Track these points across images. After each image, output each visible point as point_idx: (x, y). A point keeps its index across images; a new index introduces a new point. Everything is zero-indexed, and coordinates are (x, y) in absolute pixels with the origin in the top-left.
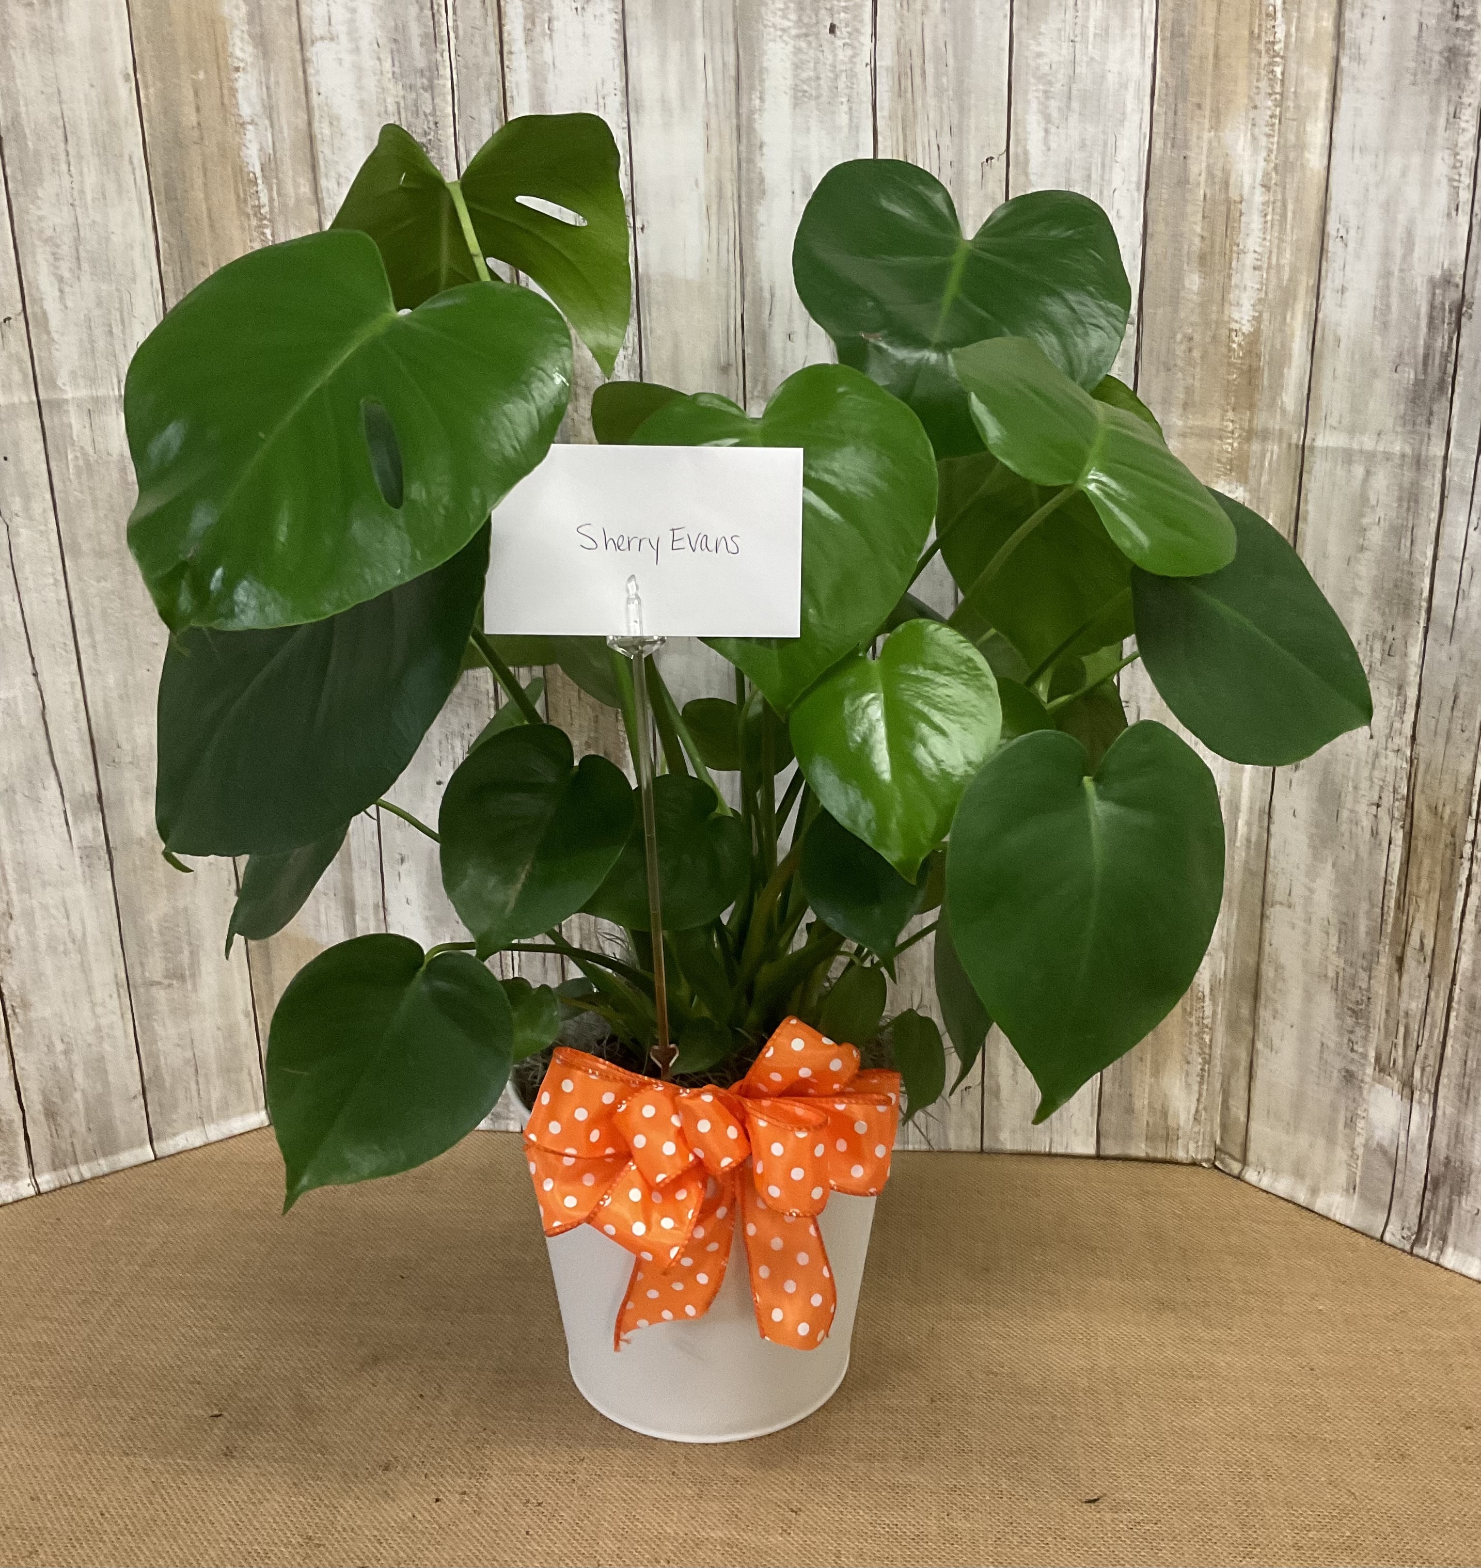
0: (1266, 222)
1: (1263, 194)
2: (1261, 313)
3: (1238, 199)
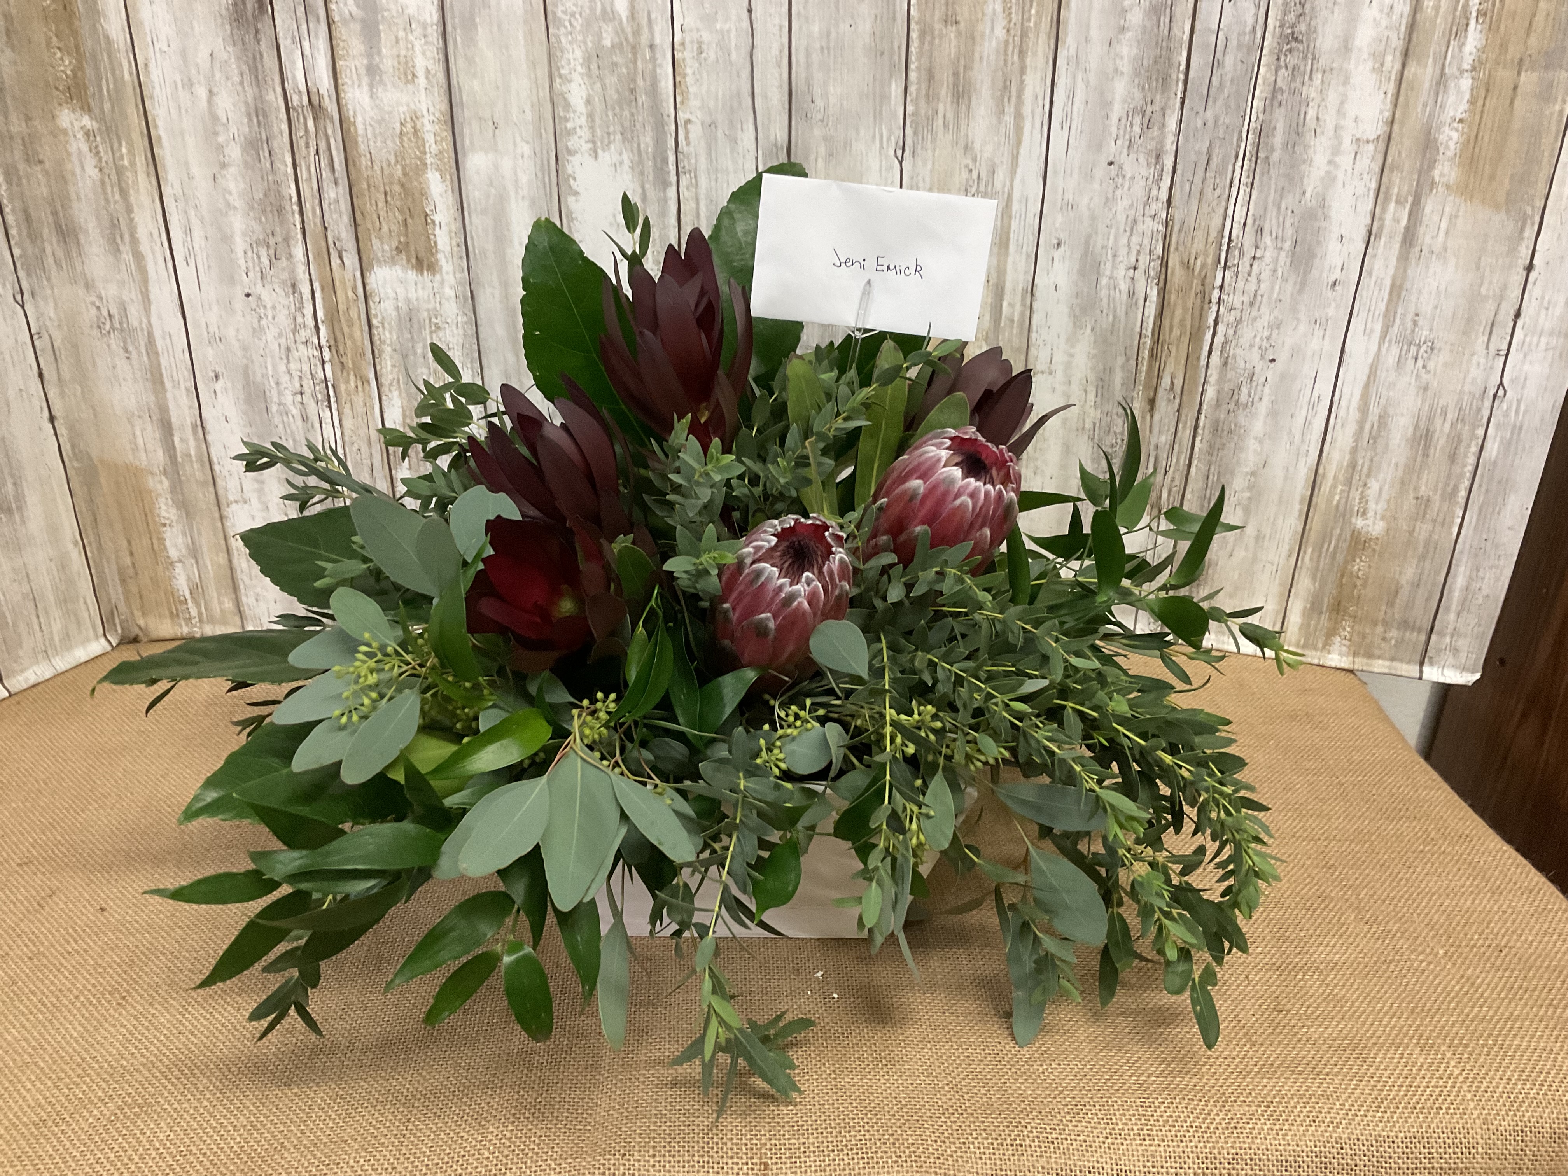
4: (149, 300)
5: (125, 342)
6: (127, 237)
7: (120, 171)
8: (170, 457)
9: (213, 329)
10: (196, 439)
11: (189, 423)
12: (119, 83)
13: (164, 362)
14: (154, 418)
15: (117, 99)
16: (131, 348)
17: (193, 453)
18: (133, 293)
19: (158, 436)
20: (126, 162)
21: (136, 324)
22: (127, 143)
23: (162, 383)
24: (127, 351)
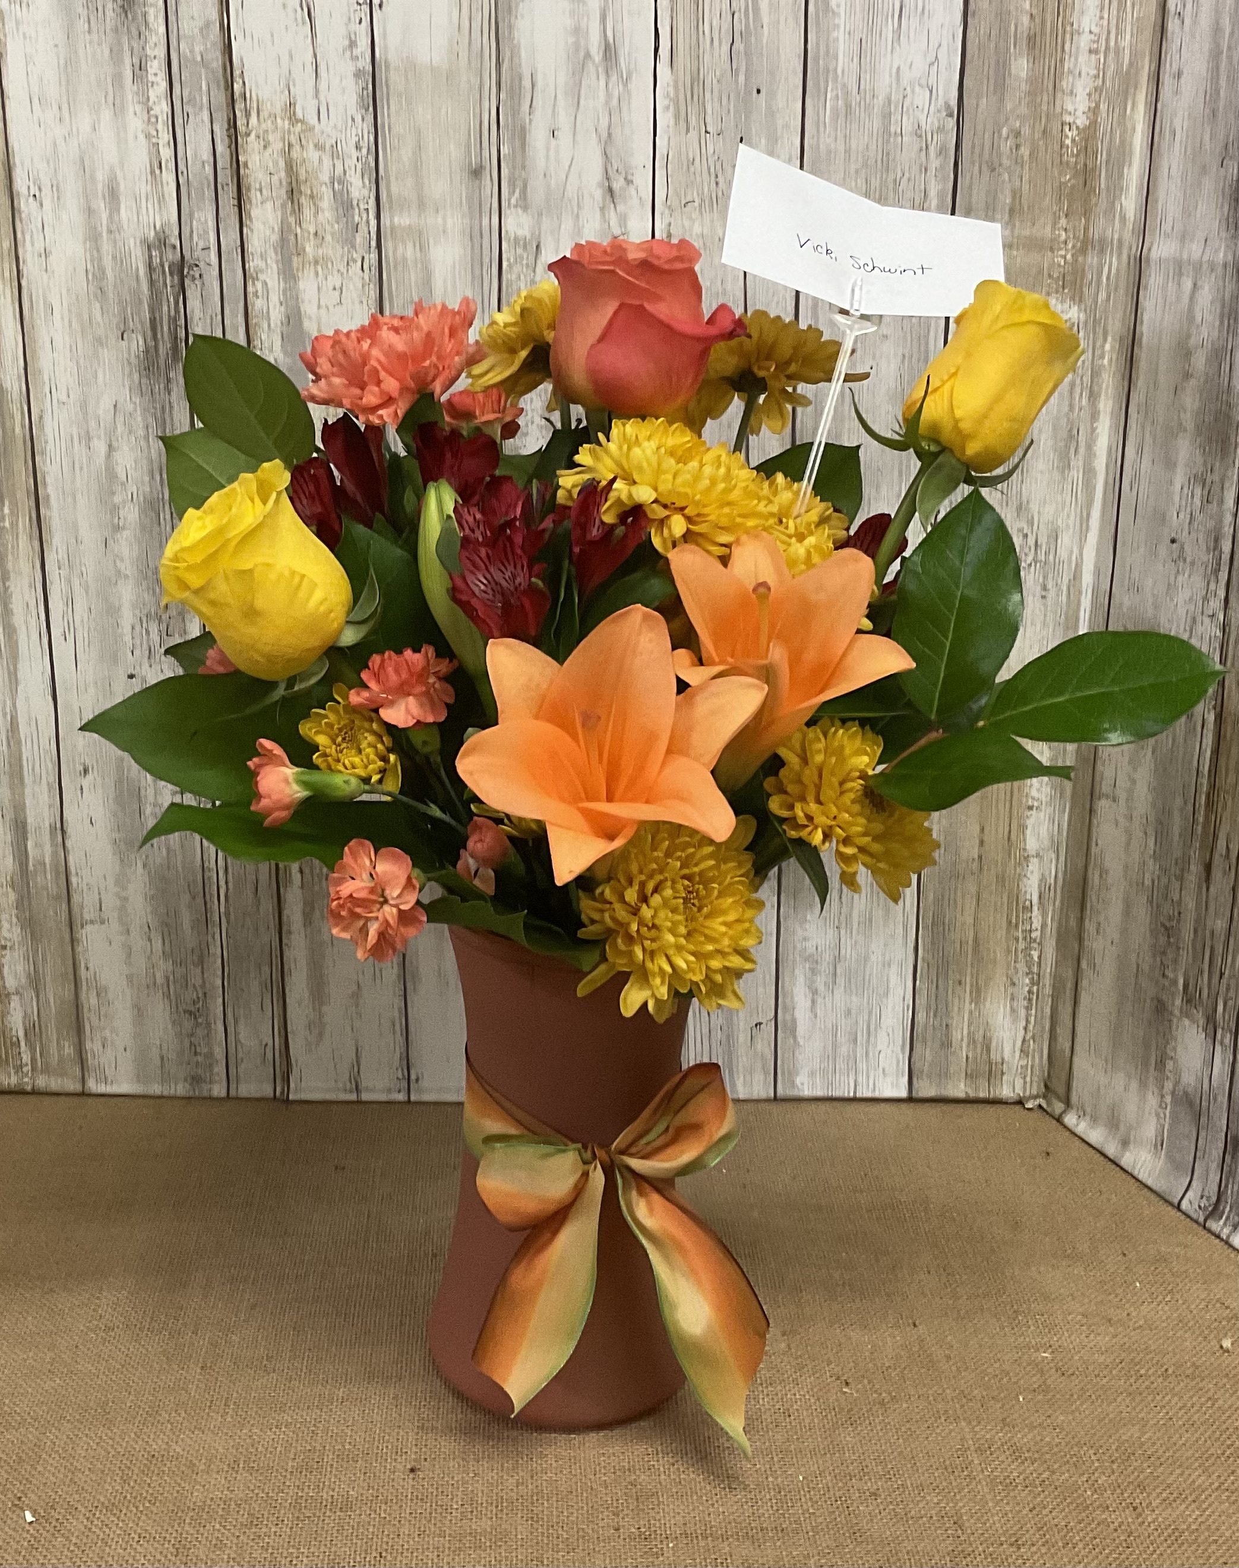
2: (1098, 106)
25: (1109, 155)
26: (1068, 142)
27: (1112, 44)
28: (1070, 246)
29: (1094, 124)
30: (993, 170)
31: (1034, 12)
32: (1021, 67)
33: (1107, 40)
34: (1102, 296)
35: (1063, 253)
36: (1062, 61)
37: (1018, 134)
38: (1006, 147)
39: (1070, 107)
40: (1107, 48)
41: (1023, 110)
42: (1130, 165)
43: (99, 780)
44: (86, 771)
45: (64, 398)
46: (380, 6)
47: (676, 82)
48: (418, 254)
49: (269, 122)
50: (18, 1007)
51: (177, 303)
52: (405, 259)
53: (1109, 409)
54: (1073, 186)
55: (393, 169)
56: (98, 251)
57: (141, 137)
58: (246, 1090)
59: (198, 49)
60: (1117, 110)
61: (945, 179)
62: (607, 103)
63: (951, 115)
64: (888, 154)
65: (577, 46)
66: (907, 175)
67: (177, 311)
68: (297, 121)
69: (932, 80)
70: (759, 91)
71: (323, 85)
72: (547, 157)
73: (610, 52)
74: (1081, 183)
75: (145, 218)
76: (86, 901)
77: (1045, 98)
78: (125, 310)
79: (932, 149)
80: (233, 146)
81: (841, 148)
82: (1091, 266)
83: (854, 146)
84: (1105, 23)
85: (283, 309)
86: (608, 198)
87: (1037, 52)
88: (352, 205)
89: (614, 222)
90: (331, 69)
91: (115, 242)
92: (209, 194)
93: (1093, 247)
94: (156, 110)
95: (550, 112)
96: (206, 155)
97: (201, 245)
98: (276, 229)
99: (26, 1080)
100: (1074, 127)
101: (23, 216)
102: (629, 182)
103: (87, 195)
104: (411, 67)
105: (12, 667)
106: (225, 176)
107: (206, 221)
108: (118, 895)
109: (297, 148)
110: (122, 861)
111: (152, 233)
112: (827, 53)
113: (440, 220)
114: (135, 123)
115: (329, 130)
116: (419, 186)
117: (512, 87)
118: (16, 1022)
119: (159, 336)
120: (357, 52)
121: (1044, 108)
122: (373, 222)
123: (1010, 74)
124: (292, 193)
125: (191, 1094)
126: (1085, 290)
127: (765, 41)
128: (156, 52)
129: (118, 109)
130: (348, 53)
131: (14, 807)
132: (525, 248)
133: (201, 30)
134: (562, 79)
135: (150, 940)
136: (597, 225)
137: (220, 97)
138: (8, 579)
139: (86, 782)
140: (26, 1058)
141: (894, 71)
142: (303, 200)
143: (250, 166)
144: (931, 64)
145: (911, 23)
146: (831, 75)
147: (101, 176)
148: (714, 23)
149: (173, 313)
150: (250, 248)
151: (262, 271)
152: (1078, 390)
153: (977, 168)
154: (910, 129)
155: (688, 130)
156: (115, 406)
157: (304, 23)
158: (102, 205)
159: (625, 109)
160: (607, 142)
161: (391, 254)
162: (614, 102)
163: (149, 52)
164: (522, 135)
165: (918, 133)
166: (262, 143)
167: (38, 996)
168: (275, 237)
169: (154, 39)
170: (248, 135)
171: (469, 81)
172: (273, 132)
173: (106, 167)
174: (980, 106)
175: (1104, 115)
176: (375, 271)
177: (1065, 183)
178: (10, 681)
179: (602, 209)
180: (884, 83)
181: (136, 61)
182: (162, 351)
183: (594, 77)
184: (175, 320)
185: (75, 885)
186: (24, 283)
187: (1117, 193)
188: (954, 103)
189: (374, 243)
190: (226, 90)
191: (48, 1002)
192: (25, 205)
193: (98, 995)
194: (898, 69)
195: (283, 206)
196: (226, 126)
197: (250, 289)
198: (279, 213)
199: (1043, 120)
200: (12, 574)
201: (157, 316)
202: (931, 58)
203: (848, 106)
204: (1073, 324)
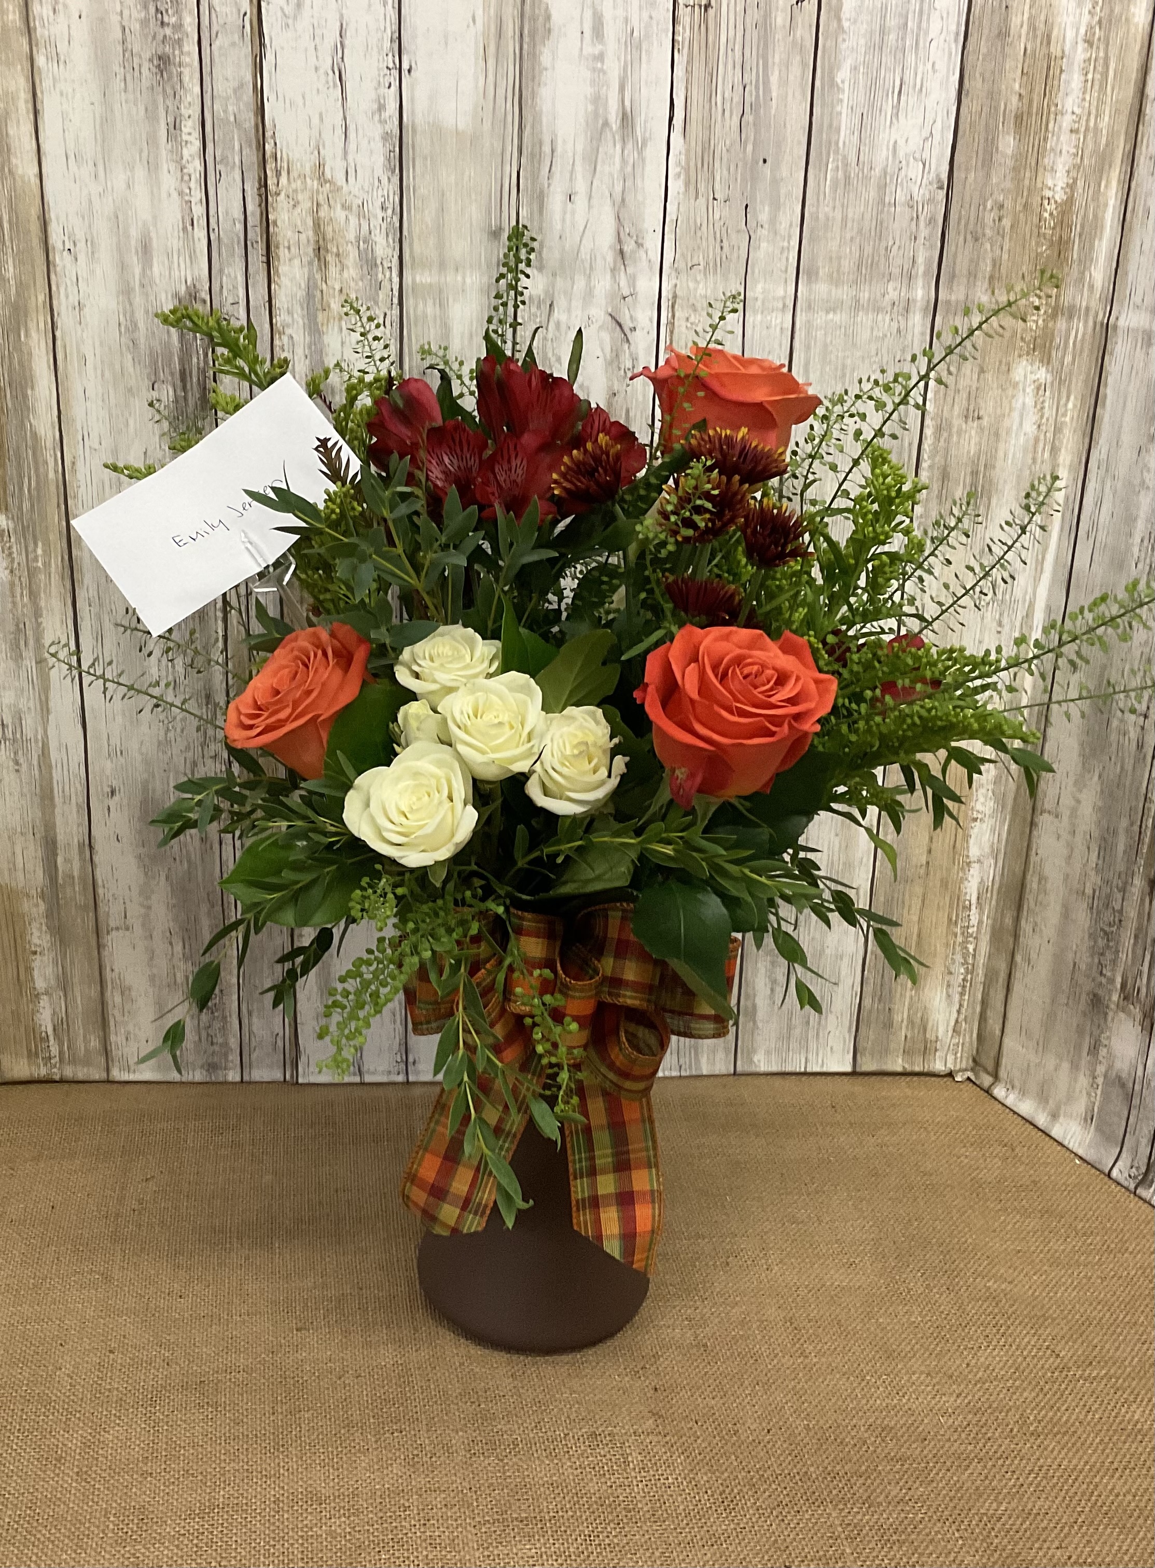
0: (1086, 81)
1: (1085, 50)
2: (1075, 180)
3: (1059, 54)
4: (48, 710)
5: (16, 753)
6: (31, 642)
7: (32, 573)
8: (51, 880)
9: (115, 741)
10: (82, 859)
11: (76, 841)
12: (41, 482)
13: (56, 775)
14: (38, 836)
15: (38, 498)
16: (21, 761)
17: (76, 874)
18: (32, 701)
19: (39, 854)
20: (40, 564)
21: (29, 733)
22: (43, 545)
23: (52, 799)
24: (17, 763)
25: (1082, 227)
26: (1046, 215)
27: (1092, 124)
28: (1042, 312)
29: (1070, 200)
30: (977, 240)
31: (1023, 92)
32: (1008, 144)
33: (1088, 120)
34: (1068, 359)
35: (1035, 318)
36: (1046, 139)
37: (1001, 207)
38: (989, 217)
39: (1050, 183)
40: (1087, 129)
41: (1008, 184)
42: (1101, 239)
43: (125, 802)
44: (113, 793)
45: (97, 446)
46: (409, 71)
47: (688, 151)
48: (438, 313)
49: (299, 182)
50: (47, 1005)
51: (206, 355)
52: (425, 316)
53: (1068, 462)
54: (1048, 257)
55: (416, 230)
56: (131, 304)
57: (175, 195)
58: (259, 1074)
59: (230, 108)
60: (1092, 185)
61: (932, 247)
62: (622, 169)
63: (941, 188)
64: (881, 223)
65: (596, 114)
66: (897, 243)
67: (206, 362)
68: (326, 182)
69: (926, 155)
70: (765, 161)
71: (352, 147)
72: (563, 220)
73: (627, 119)
74: (1056, 254)
75: (177, 273)
76: (112, 912)
77: (1028, 174)
78: (156, 363)
79: (922, 218)
80: (263, 205)
81: (838, 215)
82: (1060, 331)
83: (850, 215)
84: (1087, 105)
85: (307, 362)
86: (619, 259)
87: (1023, 129)
88: (376, 265)
89: (623, 283)
90: (360, 132)
91: (147, 295)
92: (240, 251)
93: (1063, 314)
94: (190, 169)
95: (568, 175)
96: (238, 214)
97: (231, 300)
98: (303, 286)
99: (55, 1070)
100: (1052, 201)
101: (58, 269)
102: (639, 245)
103: (120, 250)
104: (437, 131)
105: (43, 698)
106: (255, 234)
107: (236, 277)
108: (142, 905)
109: (326, 206)
110: (146, 874)
111: (183, 288)
112: (830, 126)
113: (459, 278)
114: (169, 181)
115: (355, 191)
116: (441, 245)
117: (533, 155)
118: (45, 1019)
119: (189, 387)
120: (385, 115)
121: (1027, 182)
122: (396, 280)
123: (997, 148)
124: (319, 250)
125: (208, 1079)
126: (1054, 353)
127: (773, 112)
128: (190, 112)
129: (152, 167)
130: (377, 117)
131: (46, 826)
132: (539, 307)
133: (235, 91)
134: (580, 148)
135: (171, 944)
136: (608, 287)
137: (251, 157)
138: (41, 616)
139: (113, 803)
140: (55, 1050)
141: (892, 143)
142: (329, 258)
143: (279, 223)
144: (927, 139)
145: (910, 99)
146: (833, 147)
147: (134, 233)
148: (726, 95)
149: (202, 365)
150: (277, 303)
151: (288, 326)
152: (1041, 445)
153: (961, 239)
154: (903, 199)
155: (697, 198)
156: (145, 453)
157: (335, 85)
158: (135, 259)
159: (638, 176)
160: (621, 206)
161: (412, 312)
162: (629, 169)
163: (183, 111)
164: (540, 199)
165: (911, 203)
166: (292, 203)
167: (65, 996)
168: (301, 294)
169: (189, 99)
170: (278, 194)
171: (492, 145)
172: (302, 191)
173: (140, 224)
174: (968, 179)
175: (1081, 191)
176: (396, 325)
177: (1042, 253)
178: (42, 710)
179: (613, 270)
180: (882, 156)
181: (171, 120)
182: (191, 402)
183: (611, 144)
184: (204, 372)
185: (101, 896)
186: (58, 334)
187: (1088, 263)
188: (944, 176)
189: (396, 301)
190: (258, 150)
191: (75, 1001)
192: (61, 260)
193: (122, 994)
194: (896, 142)
195: (310, 263)
196: (257, 185)
197: (277, 342)
198: (306, 270)
199: (1025, 194)
200: (44, 612)
201: (187, 367)
202: (926, 133)
203: (847, 178)
204: (1040, 385)
